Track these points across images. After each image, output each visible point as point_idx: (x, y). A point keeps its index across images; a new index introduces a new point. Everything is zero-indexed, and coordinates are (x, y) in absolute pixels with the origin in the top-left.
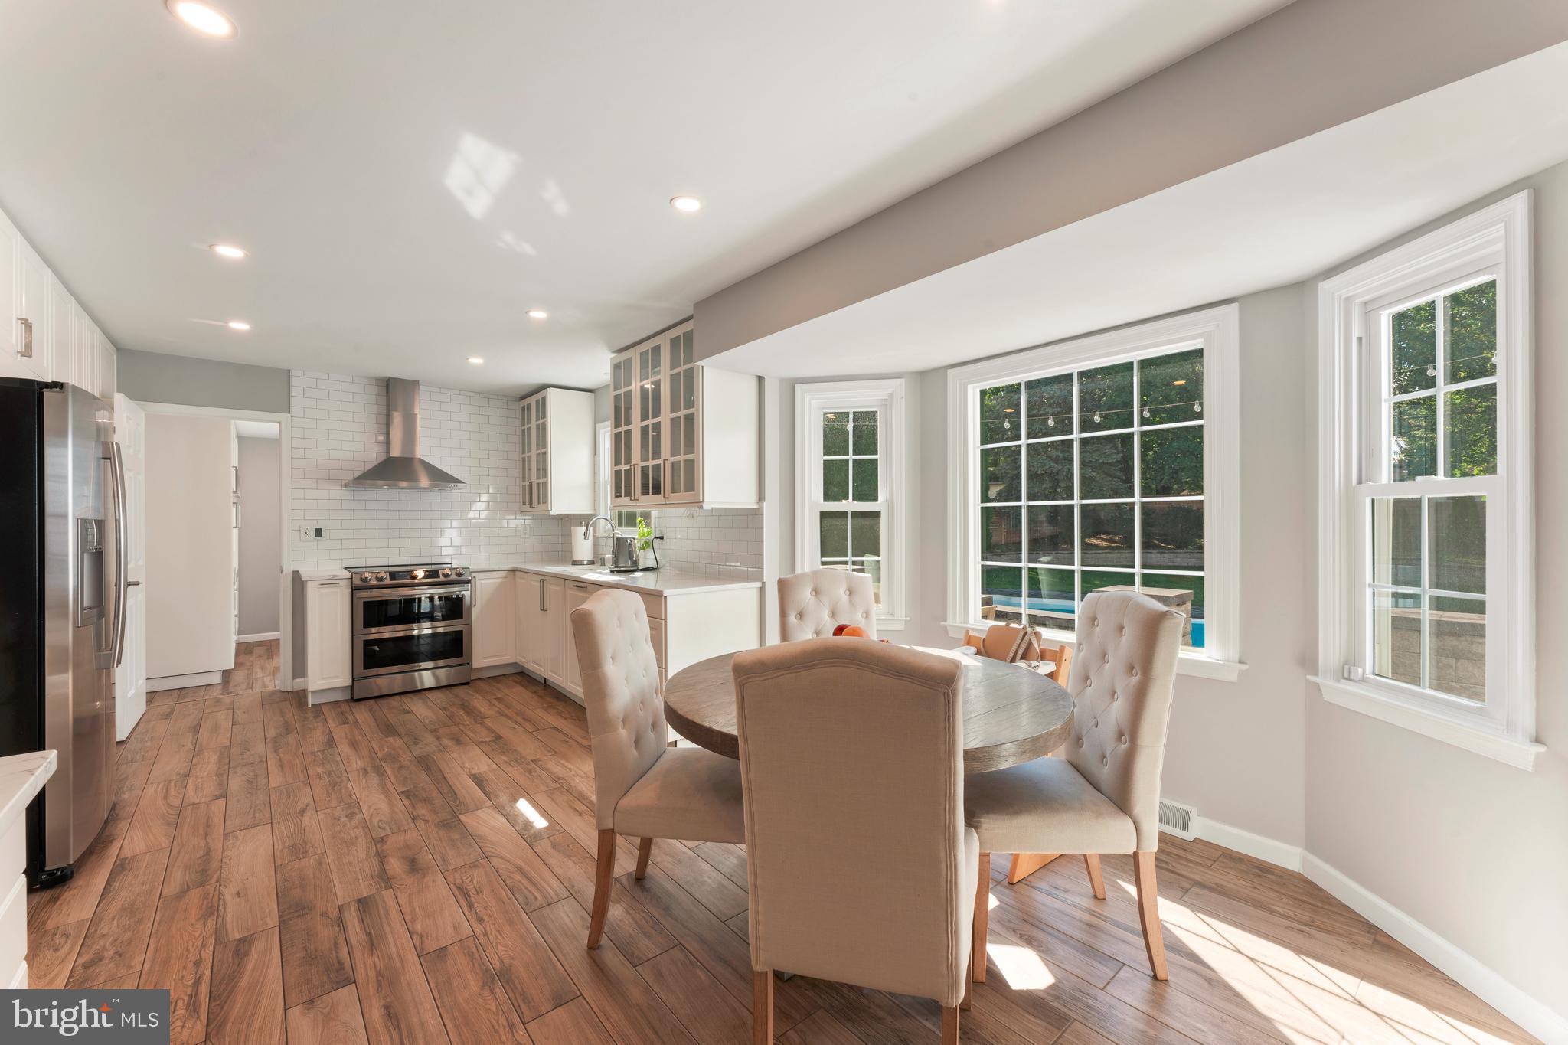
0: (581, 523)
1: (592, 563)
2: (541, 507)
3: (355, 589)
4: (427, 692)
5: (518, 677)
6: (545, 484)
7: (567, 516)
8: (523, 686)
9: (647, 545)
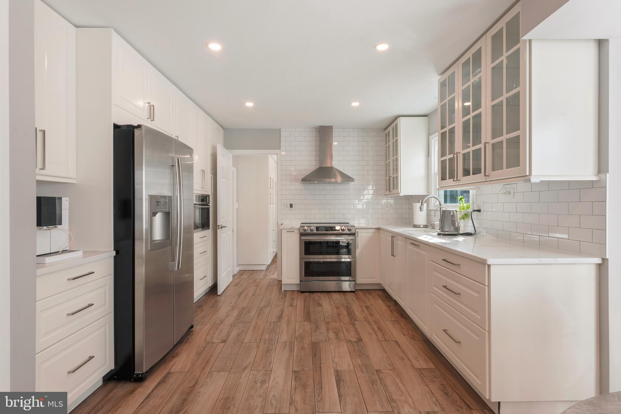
0: (419, 201)
1: (426, 226)
2: (395, 191)
3: (302, 235)
4: (333, 293)
5: (381, 292)
6: (397, 177)
7: (412, 196)
8: (382, 300)
9: (465, 216)
